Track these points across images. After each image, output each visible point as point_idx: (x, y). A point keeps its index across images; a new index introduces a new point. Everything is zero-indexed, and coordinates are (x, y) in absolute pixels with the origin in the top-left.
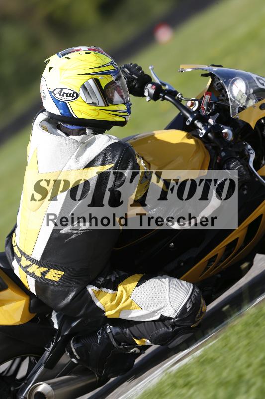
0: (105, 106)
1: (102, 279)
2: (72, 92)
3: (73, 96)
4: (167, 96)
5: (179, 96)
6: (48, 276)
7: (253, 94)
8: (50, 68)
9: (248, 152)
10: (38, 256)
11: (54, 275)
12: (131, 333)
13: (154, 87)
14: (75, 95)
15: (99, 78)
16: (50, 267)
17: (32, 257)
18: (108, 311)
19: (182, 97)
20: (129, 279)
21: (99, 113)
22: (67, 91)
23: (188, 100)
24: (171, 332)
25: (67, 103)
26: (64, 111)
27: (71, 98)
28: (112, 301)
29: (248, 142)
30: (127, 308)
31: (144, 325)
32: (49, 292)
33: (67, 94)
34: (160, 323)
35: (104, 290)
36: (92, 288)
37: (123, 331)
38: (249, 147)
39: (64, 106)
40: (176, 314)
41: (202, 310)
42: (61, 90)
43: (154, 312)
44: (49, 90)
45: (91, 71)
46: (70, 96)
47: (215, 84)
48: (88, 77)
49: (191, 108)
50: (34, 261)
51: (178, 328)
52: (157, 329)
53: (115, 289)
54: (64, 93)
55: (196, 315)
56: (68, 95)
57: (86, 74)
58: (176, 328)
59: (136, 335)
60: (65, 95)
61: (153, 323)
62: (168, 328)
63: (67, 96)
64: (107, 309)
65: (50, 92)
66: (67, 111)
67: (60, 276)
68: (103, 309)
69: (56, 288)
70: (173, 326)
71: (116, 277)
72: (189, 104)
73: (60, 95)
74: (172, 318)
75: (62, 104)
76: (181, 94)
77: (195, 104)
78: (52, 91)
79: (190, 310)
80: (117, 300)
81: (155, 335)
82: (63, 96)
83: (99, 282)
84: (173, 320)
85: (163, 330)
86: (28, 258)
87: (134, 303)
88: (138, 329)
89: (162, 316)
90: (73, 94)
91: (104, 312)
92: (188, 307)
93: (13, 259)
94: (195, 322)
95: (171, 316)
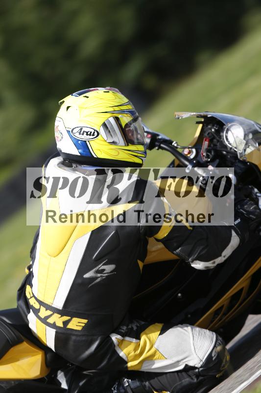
0: (125, 146)
1: (125, 328)
2: (93, 131)
3: (93, 135)
4: (163, 144)
5: (174, 144)
6: (70, 326)
7: (252, 139)
8: (68, 108)
9: (257, 196)
10: (59, 304)
11: (77, 324)
12: (152, 385)
13: (149, 136)
14: (96, 134)
15: (119, 116)
16: (73, 315)
17: (53, 306)
18: (131, 361)
19: (178, 145)
20: (151, 327)
21: (119, 153)
22: (87, 130)
23: (184, 148)
24: (195, 383)
25: (87, 142)
26: (84, 151)
27: (92, 137)
28: (135, 350)
29: (254, 186)
30: (150, 358)
31: (166, 377)
32: (71, 343)
33: (87, 133)
34: (184, 374)
35: (127, 339)
36: (116, 337)
37: (143, 384)
38: (256, 190)
39: (84, 145)
40: (201, 363)
41: (226, 359)
42: (81, 129)
43: (178, 362)
44: (68, 129)
45: (111, 109)
46: (90, 135)
47: (206, 134)
48: (108, 115)
49: (189, 155)
50: (55, 311)
51: (202, 378)
52: (180, 380)
53: (139, 338)
54: (84, 132)
55: (221, 364)
56: (89, 133)
57: (106, 112)
58: (201, 378)
59: (156, 388)
60: (85, 133)
61: (176, 374)
62: (192, 379)
63: (87, 135)
64: (130, 359)
65: (68, 132)
66: (87, 150)
67: (83, 325)
68: (126, 359)
69: (78, 338)
70: (198, 375)
71: (137, 326)
72: (186, 152)
73: (80, 134)
74: (196, 368)
75: (82, 143)
76: (176, 143)
77: (193, 152)
78: (70, 130)
79: (215, 359)
80: (141, 350)
81: (179, 387)
82: (83, 134)
83: (122, 331)
84: (197, 370)
85: (186, 380)
86: (48, 307)
87: (158, 352)
88: (159, 381)
89: (186, 365)
90: (94, 133)
91: (126, 363)
92: (213, 355)
93: (29, 312)
94: (220, 371)
95: (196, 366)
